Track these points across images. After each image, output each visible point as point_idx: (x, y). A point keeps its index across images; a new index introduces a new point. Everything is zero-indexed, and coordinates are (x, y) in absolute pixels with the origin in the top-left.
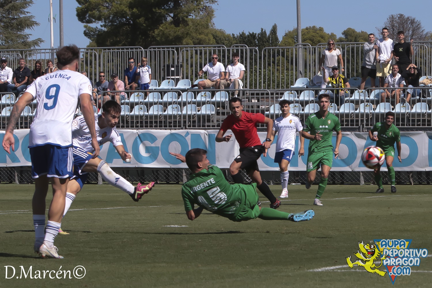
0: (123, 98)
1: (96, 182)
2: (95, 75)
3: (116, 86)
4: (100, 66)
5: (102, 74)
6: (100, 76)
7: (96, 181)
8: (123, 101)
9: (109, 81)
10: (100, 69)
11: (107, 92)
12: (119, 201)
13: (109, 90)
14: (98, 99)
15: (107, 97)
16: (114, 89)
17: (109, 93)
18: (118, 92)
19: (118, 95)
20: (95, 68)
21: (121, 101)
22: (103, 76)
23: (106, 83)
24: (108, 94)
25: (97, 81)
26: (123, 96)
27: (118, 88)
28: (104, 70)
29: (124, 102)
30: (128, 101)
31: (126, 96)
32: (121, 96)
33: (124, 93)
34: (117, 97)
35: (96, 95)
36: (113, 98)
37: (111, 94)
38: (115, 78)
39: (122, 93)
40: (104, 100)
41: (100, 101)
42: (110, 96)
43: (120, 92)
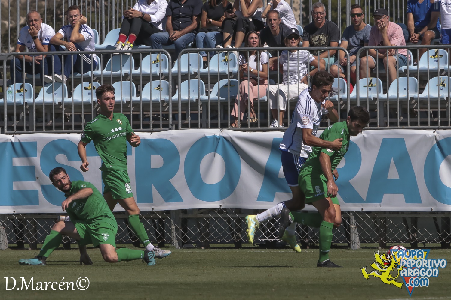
0: (404, 61)
1: (346, 244)
3: (385, 37)
5: (358, 11)
7: (346, 242)
8: (403, 68)
14: (349, 64)
15: (368, 59)
16: (382, 43)
17: (373, 51)
19: (392, 55)
21: (399, 67)
24: (370, 54)
26: (403, 57)
27: (390, 40)
29: (406, 71)
30: (415, 68)
31: (409, 56)
32: (398, 57)
33: (406, 49)
34: (391, 60)
35: (346, 56)
36: (382, 63)
37: (377, 54)
38: (380, 19)
39: (400, 50)
40: (363, 66)
41: (354, 68)
42: (376, 58)
43: (397, 49)
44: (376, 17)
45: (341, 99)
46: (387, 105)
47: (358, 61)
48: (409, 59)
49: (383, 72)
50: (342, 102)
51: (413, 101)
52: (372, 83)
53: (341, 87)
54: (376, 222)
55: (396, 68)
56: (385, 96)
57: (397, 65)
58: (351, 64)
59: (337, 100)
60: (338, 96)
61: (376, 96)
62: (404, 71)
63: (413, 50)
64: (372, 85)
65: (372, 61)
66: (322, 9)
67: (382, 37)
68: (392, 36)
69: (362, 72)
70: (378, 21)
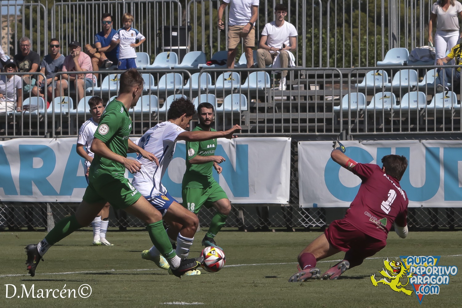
0: (90, 84)
1: (44, 228)
2: (42, 44)
3: (77, 64)
4: (49, 28)
5: (55, 43)
6: (51, 46)
7: (43, 226)
8: (89, 89)
9: (65, 55)
10: (50, 35)
11: (62, 74)
12: (84, 260)
13: (65, 70)
14: (46, 86)
15: (62, 82)
16: (74, 69)
17: (65, 75)
18: (81, 73)
19: (81, 78)
20: (42, 33)
21: (86, 89)
22: (57, 46)
23: (61, 58)
24: (63, 78)
25: (46, 53)
26: (90, 80)
27: (80, 67)
28: (57, 36)
30: (99, 89)
31: (94, 80)
32: (85, 80)
33: (92, 74)
34: (79, 83)
35: (44, 79)
36: (73, 84)
37: (69, 77)
38: (75, 48)
39: (87, 75)
40: (57, 87)
41: (50, 89)
42: (68, 81)
43: (85, 73)
44: (72, 47)
45: (40, 114)
46: (76, 118)
47: (53, 83)
48: (94, 82)
49: (73, 92)
50: (41, 116)
52: (65, 101)
53: (40, 104)
54: (67, 210)
55: (84, 89)
56: (75, 111)
57: (85, 86)
58: (48, 86)
59: (37, 114)
60: (38, 111)
61: (67, 111)
62: (90, 91)
63: (97, 74)
64: (65, 102)
65: (65, 83)
66: (28, 42)
67: (74, 64)
68: (82, 63)
69: (57, 92)
70: (74, 50)
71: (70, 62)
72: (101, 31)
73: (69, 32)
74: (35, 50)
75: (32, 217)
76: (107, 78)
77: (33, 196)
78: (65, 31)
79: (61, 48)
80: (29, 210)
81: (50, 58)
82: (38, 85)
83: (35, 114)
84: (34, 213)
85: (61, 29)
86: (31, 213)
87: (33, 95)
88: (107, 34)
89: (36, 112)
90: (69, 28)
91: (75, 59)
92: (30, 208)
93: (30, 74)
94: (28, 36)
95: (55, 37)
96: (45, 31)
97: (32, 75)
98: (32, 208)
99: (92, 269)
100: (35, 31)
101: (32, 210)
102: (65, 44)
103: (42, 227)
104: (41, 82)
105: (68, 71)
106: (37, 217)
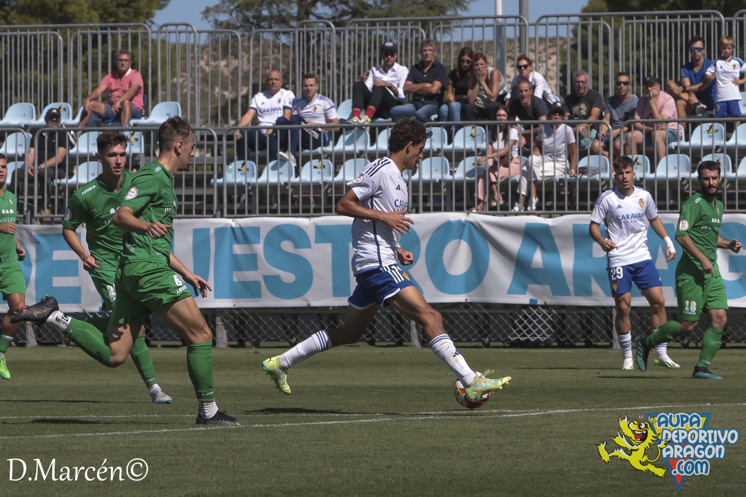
0: (674, 136)
1: (608, 344)
2: (606, 81)
3: (655, 109)
4: (616, 59)
5: (623, 79)
6: (618, 83)
7: (607, 341)
8: (673, 144)
9: (638, 95)
10: (617, 67)
11: (633, 123)
12: (667, 390)
13: (637, 117)
14: (611, 139)
15: (634, 134)
16: (651, 115)
17: (639, 125)
18: (661, 122)
19: (662, 129)
20: (606, 65)
21: (669, 143)
22: (626, 83)
23: (632, 100)
24: (636, 128)
25: (611, 93)
26: (674, 132)
27: (660, 112)
28: (627, 68)
29: (676, 147)
30: (687, 144)
31: (680, 131)
32: (668, 133)
33: (676, 123)
34: (659, 135)
35: (609, 130)
37: (645, 127)
38: (651, 87)
39: (670, 124)
40: (628, 142)
41: (618, 144)
42: (642, 132)
43: (667, 122)
44: (648, 84)
45: (602, 179)
46: (654, 186)
47: (622, 136)
48: (680, 134)
49: (650, 149)
50: (604, 182)
51: (685, 182)
52: (638, 161)
53: (602, 166)
54: (642, 318)
55: (665, 144)
56: (652, 176)
57: (667, 141)
58: (614, 139)
59: (598, 180)
60: (600, 175)
61: (642, 176)
62: (674, 148)
63: (685, 123)
64: (638, 163)
65: (638, 136)
66: (585, 78)
67: (651, 108)
68: (663, 107)
69: (627, 148)
70: (650, 88)
71: (645, 107)
72: (690, 61)
73: (643, 62)
74: (596, 88)
75: (591, 327)
76: (698, 129)
77: (593, 297)
78: (638, 60)
79: (633, 85)
80: (587, 317)
81: (617, 100)
82: (600, 139)
83: (596, 180)
84: (594, 322)
85: (633, 57)
86: (589, 322)
87: (593, 152)
88: (698, 65)
89: (597, 177)
90: (644, 57)
91: (652, 102)
92: (588, 314)
93: (589, 123)
94: (585, 68)
95: (624, 71)
96: (610, 61)
97: (591, 124)
98: (591, 315)
99: (678, 403)
100: (596, 61)
101: (591, 317)
102: (638, 80)
103: (605, 342)
104: (605, 135)
105: (641, 118)
106: (599, 327)
